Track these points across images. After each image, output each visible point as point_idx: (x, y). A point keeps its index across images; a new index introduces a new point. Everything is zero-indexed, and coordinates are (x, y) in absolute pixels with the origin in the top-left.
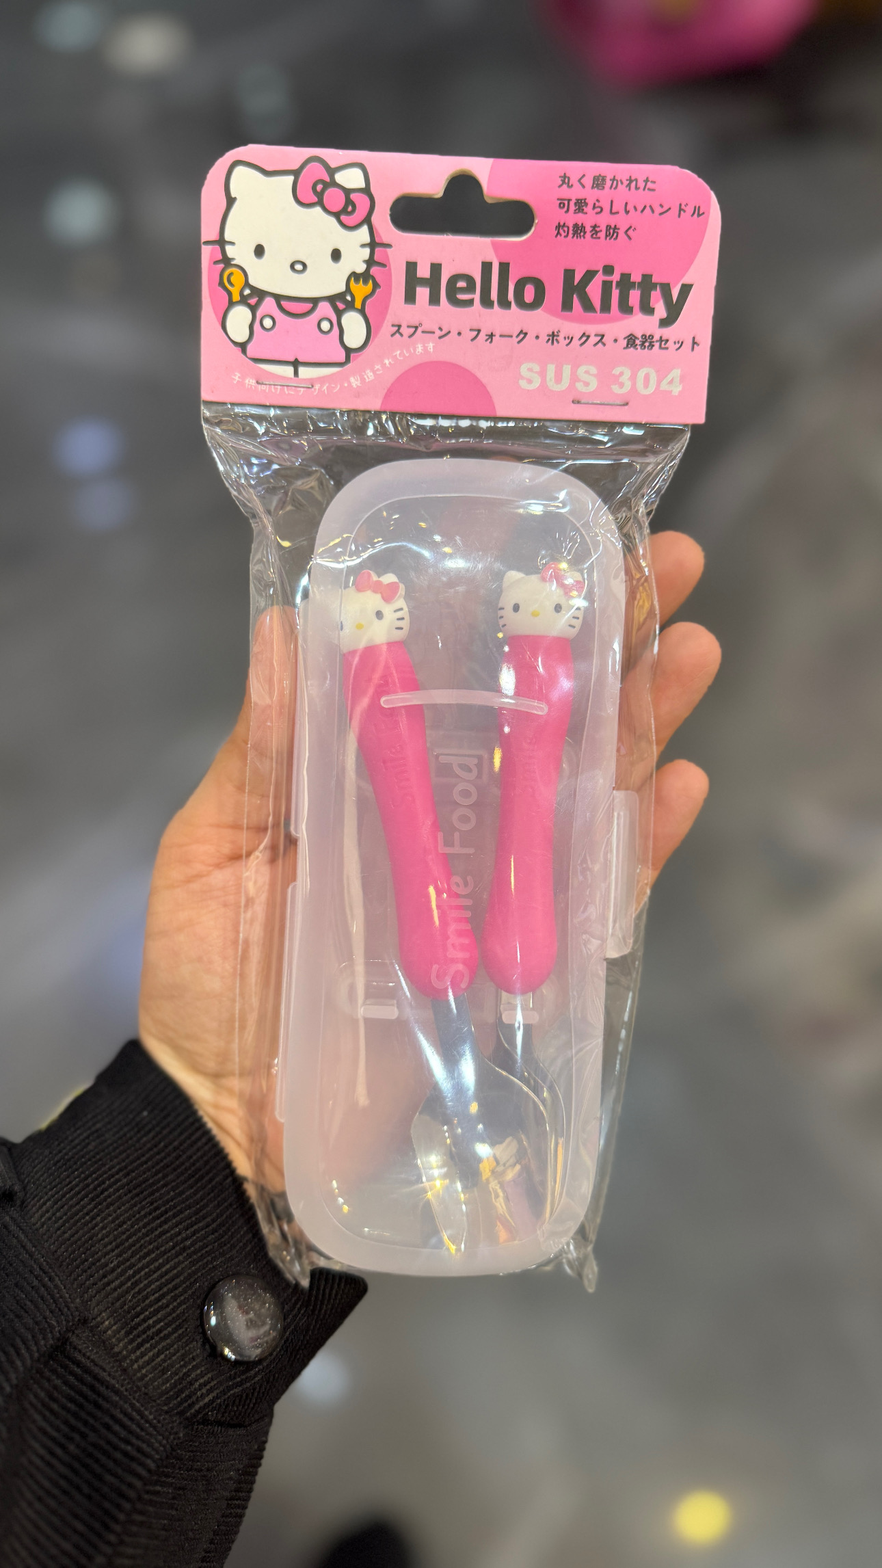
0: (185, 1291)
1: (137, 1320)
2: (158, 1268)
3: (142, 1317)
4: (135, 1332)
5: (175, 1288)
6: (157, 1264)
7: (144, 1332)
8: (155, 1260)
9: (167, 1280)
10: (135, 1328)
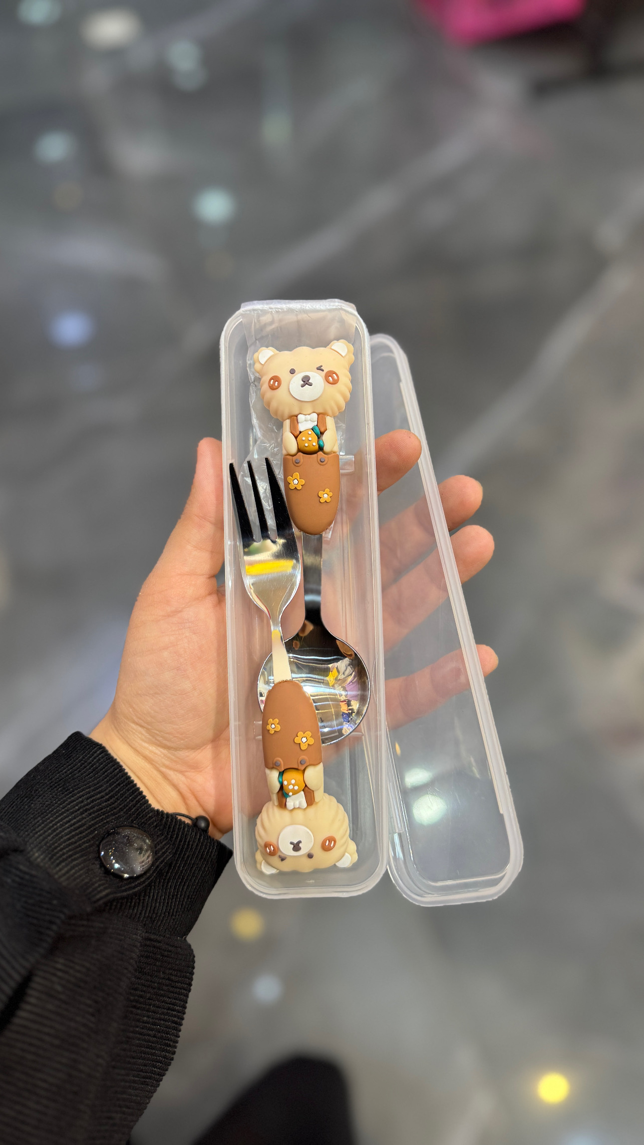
0: (87, 835)
1: (55, 851)
2: (69, 821)
3: (59, 848)
4: (55, 857)
5: (81, 833)
6: (67, 819)
7: (61, 856)
8: (66, 817)
9: (75, 828)
10: (54, 855)
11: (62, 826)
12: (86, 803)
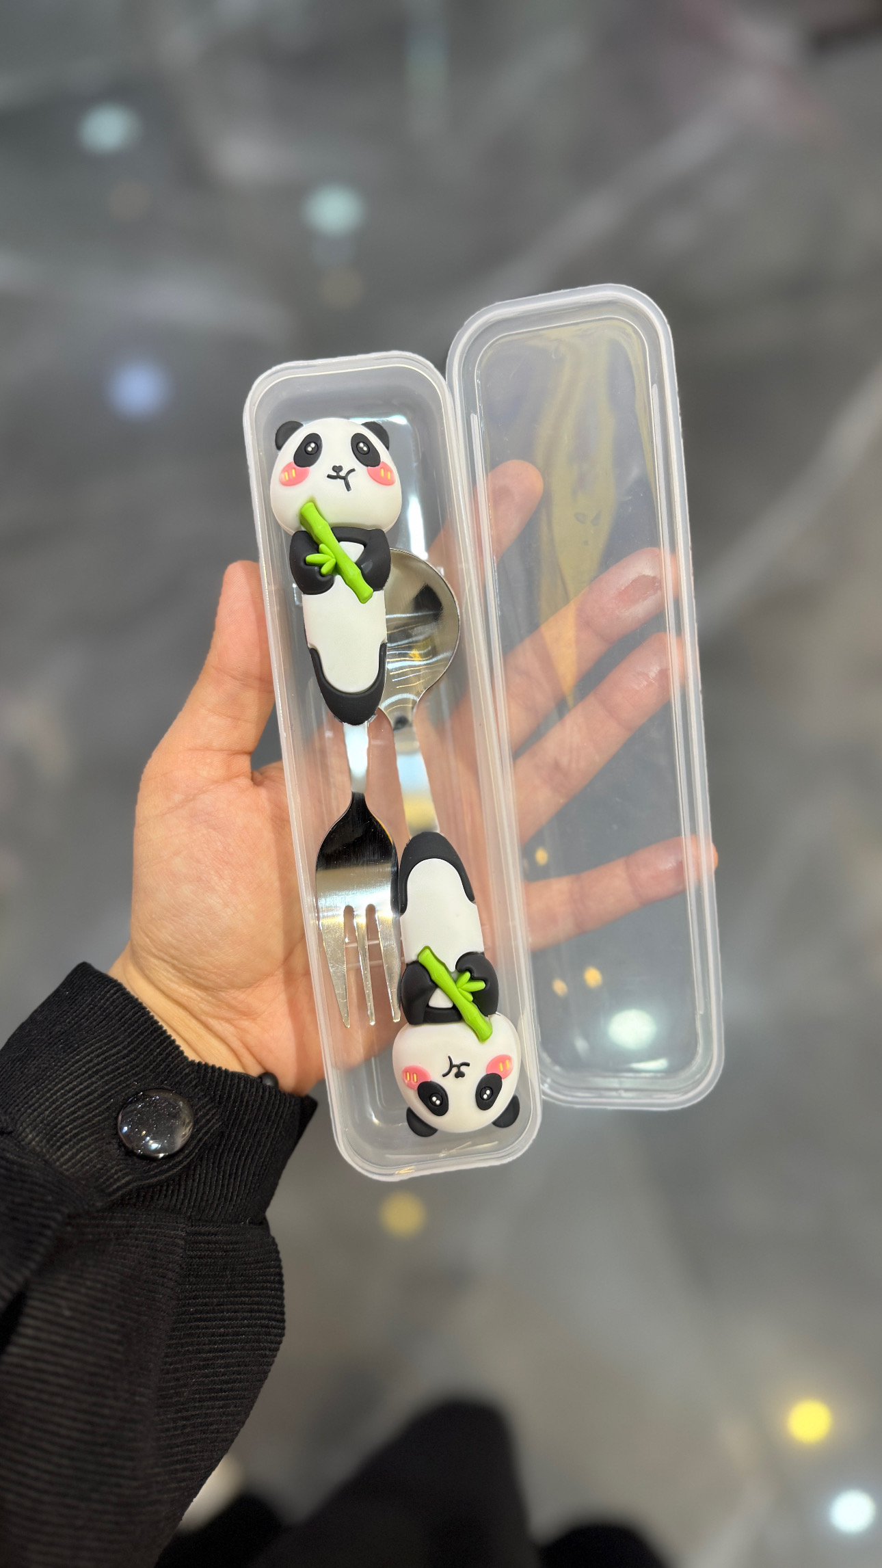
11: (62, 1096)
12: (96, 1062)
